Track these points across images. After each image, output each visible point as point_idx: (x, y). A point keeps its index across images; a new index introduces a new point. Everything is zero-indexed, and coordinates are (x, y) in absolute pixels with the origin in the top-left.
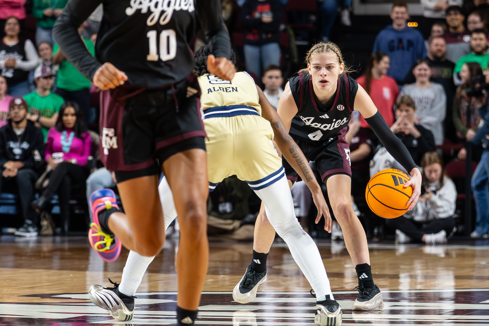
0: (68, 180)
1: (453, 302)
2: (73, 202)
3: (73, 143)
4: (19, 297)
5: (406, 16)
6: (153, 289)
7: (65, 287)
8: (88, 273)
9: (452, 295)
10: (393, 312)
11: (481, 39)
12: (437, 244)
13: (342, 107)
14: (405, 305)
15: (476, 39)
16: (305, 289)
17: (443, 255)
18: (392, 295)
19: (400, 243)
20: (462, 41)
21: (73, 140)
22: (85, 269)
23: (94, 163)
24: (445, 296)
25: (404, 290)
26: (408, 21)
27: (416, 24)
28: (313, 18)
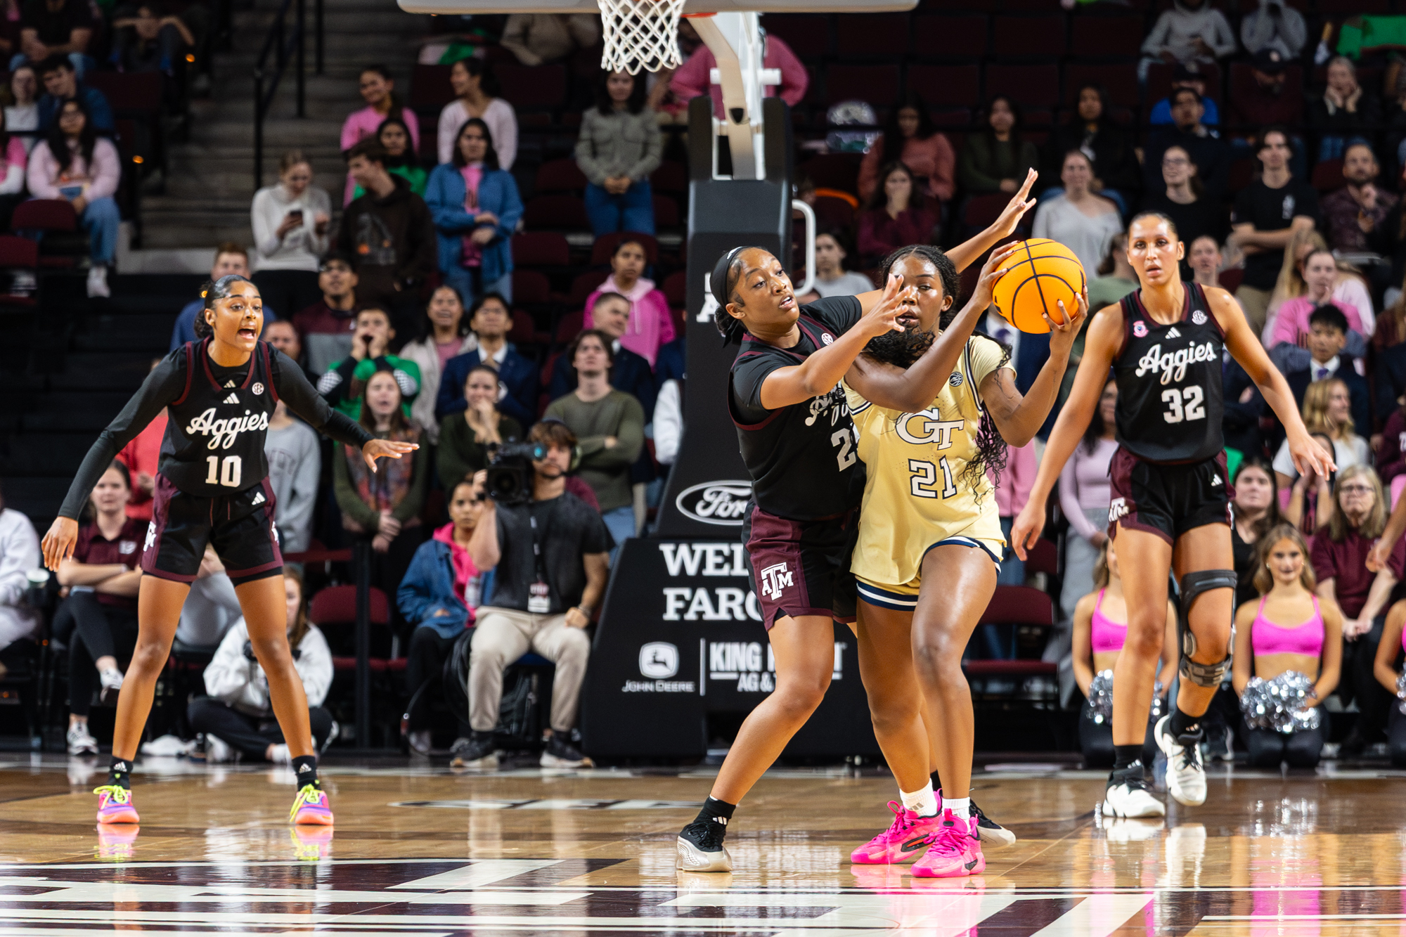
11: (377, 322)
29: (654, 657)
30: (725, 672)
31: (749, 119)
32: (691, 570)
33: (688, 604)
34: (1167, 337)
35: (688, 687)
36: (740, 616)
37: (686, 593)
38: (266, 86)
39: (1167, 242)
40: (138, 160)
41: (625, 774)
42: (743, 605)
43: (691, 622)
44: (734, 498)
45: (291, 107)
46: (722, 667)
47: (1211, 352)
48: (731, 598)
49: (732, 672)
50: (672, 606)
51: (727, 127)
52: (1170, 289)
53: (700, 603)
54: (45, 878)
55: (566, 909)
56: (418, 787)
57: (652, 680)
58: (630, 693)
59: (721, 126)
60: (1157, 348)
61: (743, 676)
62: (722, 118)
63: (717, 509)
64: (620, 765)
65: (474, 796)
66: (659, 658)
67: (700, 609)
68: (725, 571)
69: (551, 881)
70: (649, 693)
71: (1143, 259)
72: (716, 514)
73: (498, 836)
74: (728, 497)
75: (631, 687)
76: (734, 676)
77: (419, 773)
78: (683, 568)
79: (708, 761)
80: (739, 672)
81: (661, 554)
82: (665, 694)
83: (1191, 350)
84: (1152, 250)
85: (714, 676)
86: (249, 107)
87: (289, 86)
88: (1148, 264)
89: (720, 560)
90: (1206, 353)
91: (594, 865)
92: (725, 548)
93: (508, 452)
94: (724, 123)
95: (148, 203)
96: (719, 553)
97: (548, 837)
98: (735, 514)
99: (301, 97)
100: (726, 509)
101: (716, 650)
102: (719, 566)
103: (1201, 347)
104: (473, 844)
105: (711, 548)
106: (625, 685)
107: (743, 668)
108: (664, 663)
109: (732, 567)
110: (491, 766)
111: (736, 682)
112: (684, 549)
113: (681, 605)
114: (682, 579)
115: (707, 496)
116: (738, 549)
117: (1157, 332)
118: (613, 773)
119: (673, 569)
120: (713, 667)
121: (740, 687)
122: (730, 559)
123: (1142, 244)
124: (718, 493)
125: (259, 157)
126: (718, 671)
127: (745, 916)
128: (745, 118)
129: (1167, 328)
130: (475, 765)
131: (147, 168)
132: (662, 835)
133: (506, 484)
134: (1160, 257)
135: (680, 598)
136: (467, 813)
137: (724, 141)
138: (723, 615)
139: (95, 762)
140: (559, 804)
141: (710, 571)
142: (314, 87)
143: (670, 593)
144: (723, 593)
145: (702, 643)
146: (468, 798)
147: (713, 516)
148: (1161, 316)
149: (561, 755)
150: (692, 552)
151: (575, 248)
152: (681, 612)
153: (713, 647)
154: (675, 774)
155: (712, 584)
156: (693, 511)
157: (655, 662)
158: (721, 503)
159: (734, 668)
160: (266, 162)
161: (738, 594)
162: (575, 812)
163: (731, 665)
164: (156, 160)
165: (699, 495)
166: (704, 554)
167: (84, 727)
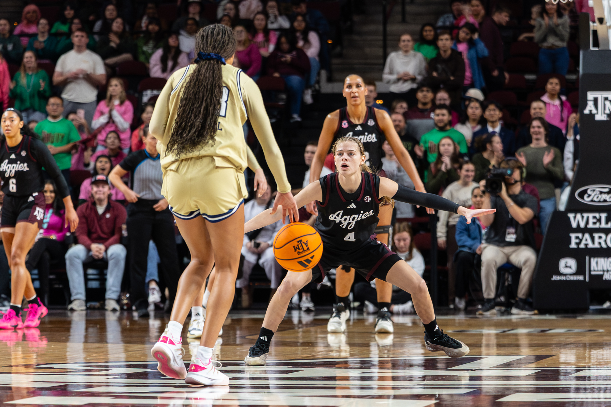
0: (47, 255)
1: (422, 368)
2: (52, 277)
3: (50, 220)
4: (3, 367)
5: (374, 95)
6: (130, 359)
7: (47, 358)
8: (68, 344)
9: (421, 363)
10: (363, 378)
11: (443, 115)
12: (405, 314)
13: (369, 198)
14: (375, 372)
15: (438, 115)
16: (275, 357)
17: (410, 325)
18: (363, 362)
19: (369, 314)
20: (429, 117)
21: (51, 217)
22: (67, 340)
23: (72, 239)
24: (414, 363)
25: (375, 358)
26: (376, 99)
27: (381, 102)
28: (284, 96)
29: (566, 264)
30: (598, 271)
31: (606, 23)
32: (582, 225)
33: (581, 240)
34: (356, 129)
35: (581, 278)
36: (604, 246)
37: (580, 235)
38: (388, 8)
39: (361, 86)
40: (330, 42)
41: (553, 317)
42: (605, 241)
43: (582, 249)
44: (601, 193)
45: (399, 17)
46: (596, 269)
47: (374, 138)
48: (600, 237)
49: (600, 271)
50: (574, 241)
51: (596, 26)
52: (360, 108)
53: (586, 240)
54: (291, 366)
55: (527, 378)
56: (460, 324)
57: (565, 275)
58: (555, 281)
59: (594, 26)
60: (351, 133)
61: (606, 273)
62: (594, 22)
63: (594, 197)
64: (551, 313)
65: (485, 328)
66: (568, 265)
67: (586, 243)
68: (597, 226)
69: (521, 365)
70: (564, 281)
71: (351, 93)
72: (593, 200)
73: (495, 345)
74: (598, 193)
75: (555, 278)
76: (601, 273)
77: (461, 317)
78: (578, 224)
79: (590, 311)
80: (604, 271)
81: (569, 218)
82: (571, 281)
83: (366, 136)
84: (354, 89)
85: (593, 273)
86: (380, 17)
87: (398, 8)
88: (352, 95)
89: (595, 220)
90: (372, 138)
91: (539, 358)
92: (597, 215)
93: (496, 172)
94: (595, 24)
95: (335, 61)
96: (595, 217)
97: (518, 346)
98: (602, 200)
99: (404, 13)
100: (598, 197)
101: (593, 261)
102: (594, 223)
103: (370, 135)
104: (484, 350)
105: (591, 215)
106: (552, 277)
107: (605, 269)
108: (570, 267)
109: (600, 224)
110: (494, 314)
111: (602, 276)
112: (579, 216)
113: (577, 241)
114: (578, 229)
115: (589, 192)
116: (604, 216)
117: (352, 126)
118: (548, 317)
119: (574, 225)
120: (592, 269)
121: (604, 278)
122: (599, 220)
123: (350, 86)
124: (594, 190)
125: (385, 40)
126: (594, 271)
127: (606, 380)
128: (604, 22)
129: (357, 126)
130: (488, 314)
131: (334, 45)
132: (570, 344)
133: (494, 186)
134: (358, 92)
135: (577, 238)
136: (481, 335)
137: (595, 32)
138: (597, 245)
139: (312, 314)
140: (522, 331)
141: (590, 225)
142: (410, 8)
143: (573, 236)
144: (596, 235)
145: (587, 258)
146: (482, 328)
147: (592, 201)
148: (355, 119)
149: (523, 309)
150: (583, 217)
151: (528, 80)
152: (578, 244)
153: (592, 259)
154: (575, 317)
155: (591, 232)
156: (583, 198)
157: (566, 267)
158: (595, 195)
159: (601, 269)
160: (388, 43)
161: (603, 236)
162: (529, 334)
163: (600, 268)
164: (338, 42)
165: (585, 192)
166: (588, 218)
167: (309, 298)
